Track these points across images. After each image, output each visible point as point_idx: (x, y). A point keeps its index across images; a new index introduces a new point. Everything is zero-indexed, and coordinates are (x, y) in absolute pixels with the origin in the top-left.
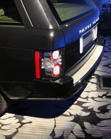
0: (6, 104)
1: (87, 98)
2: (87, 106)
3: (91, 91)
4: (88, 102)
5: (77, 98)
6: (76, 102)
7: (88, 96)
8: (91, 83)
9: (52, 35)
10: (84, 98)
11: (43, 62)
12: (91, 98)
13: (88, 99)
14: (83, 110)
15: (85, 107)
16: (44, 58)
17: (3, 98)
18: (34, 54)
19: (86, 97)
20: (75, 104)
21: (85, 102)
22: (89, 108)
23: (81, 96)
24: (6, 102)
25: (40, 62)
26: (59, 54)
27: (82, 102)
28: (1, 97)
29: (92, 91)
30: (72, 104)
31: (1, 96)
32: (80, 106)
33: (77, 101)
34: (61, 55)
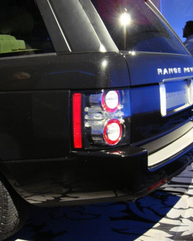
0: (17, 214)
1: (180, 218)
2: (181, 231)
3: (187, 207)
4: (182, 224)
5: (161, 219)
6: (157, 225)
7: (182, 216)
8: (188, 196)
9: (104, 64)
10: (174, 219)
11: (87, 113)
12: (187, 218)
13: (181, 221)
14: (171, 238)
15: (176, 232)
16: (89, 106)
17: (10, 200)
18: (71, 97)
19: (178, 216)
20: (155, 228)
21: (176, 224)
22: (183, 234)
23: (168, 215)
24: (17, 210)
25: (83, 114)
26: (119, 101)
27: (169, 225)
28: (7, 195)
29: (189, 208)
30: (151, 227)
31: (8, 193)
32: (165, 231)
33: (160, 223)
34: (122, 104)
